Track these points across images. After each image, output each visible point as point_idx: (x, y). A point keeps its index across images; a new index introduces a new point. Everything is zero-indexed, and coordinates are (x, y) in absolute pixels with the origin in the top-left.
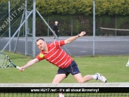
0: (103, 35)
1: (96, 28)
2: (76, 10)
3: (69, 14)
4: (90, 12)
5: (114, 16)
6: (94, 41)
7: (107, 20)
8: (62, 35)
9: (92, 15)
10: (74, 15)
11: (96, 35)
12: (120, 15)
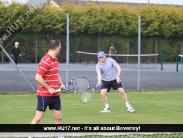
0: (81, 62)
1: (70, 52)
2: (43, 26)
3: (33, 32)
4: (62, 30)
5: (96, 35)
6: (67, 70)
7: (87, 40)
8: (22, 62)
9: (64, 33)
10: (38, 33)
11: (71, 61)
12: (104, 34)
